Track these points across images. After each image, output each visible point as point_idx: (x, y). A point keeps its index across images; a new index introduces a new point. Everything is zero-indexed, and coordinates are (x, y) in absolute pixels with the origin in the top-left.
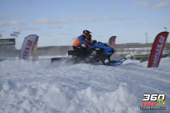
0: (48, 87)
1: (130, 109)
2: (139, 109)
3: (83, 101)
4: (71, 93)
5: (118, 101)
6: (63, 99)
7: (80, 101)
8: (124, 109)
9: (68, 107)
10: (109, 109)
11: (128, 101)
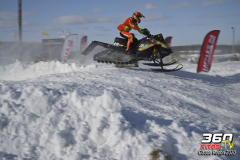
0: (32, 90)
1: (112, 115)
2: (121, 116)
3: (66, 106)
4: (55, 97)
5: (101, 106)
6: (44, 103)
7: (63, 106)
8: (106, 116)
9: (48, 112)
10: (91, 115)
11: (111, 107)
